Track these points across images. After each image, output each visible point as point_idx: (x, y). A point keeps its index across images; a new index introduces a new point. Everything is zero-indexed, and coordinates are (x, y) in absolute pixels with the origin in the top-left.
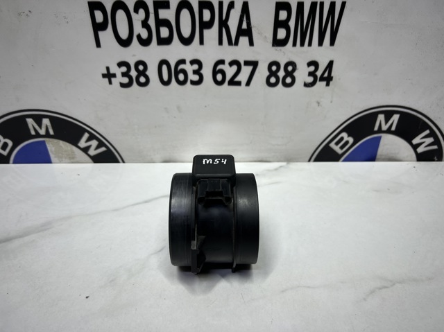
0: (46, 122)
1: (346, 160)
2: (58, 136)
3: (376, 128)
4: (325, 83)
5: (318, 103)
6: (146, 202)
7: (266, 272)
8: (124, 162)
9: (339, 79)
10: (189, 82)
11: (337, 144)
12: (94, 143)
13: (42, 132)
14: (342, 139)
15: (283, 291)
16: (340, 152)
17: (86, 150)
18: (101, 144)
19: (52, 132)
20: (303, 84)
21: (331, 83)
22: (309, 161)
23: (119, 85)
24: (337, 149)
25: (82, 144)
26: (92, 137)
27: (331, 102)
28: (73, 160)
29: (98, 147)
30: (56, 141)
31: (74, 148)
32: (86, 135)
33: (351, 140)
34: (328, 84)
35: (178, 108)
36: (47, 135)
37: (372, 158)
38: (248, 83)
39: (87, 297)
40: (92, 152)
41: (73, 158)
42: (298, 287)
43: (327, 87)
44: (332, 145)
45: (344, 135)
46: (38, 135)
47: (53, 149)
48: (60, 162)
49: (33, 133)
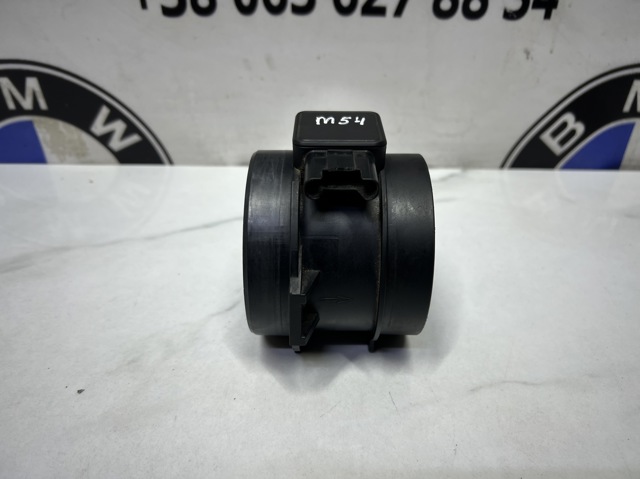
0: (32, 84)
1: (570, 166)
2: (54, 112)
3: (627, 108)
4: (541, 12)
5: (527, 53)
6: (207, 226)
7: (437, 352)
8: (171, 162)
9: (570, 6)
10: (289, 8)
11: (555, 134)
12: (119, 127)
13: (27, 104)
14: (564, 125)
15: (473, 390)
16: (557, 149)
17: (104, 139)
18: (131, 129)
19: (43, 105)
20: (501, 13)
21: (554, 12)
22: (502, 166)
23: (160, 11)
24: (553, 144)
25: (99, 127)
26: (114, 115)
27: (551, 52)
28: (83, 158)
29: (126, 134)
30: (50, 122)
31: (85, 136)
32: (104, 112)
33: (580, 128)
34: (547, 16)
35: (269, 60)
36: (36, 110)
37: (614, 164)
38: (399, 12)
39: (80, 392)
40: (117, 144)
41: (84, 155)
42: (504, 382)
43: (547, 22)
44: (546, 137)
45: (569, 118)
46: (20, 111)
47: (48, 137)
48: (62, 161)
49: (11, 106)
